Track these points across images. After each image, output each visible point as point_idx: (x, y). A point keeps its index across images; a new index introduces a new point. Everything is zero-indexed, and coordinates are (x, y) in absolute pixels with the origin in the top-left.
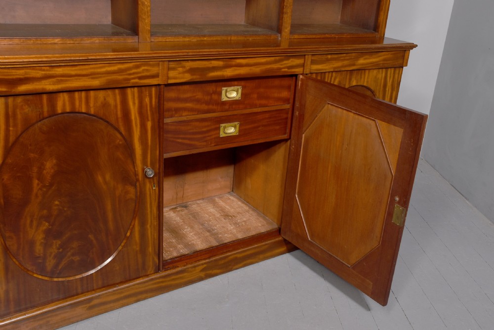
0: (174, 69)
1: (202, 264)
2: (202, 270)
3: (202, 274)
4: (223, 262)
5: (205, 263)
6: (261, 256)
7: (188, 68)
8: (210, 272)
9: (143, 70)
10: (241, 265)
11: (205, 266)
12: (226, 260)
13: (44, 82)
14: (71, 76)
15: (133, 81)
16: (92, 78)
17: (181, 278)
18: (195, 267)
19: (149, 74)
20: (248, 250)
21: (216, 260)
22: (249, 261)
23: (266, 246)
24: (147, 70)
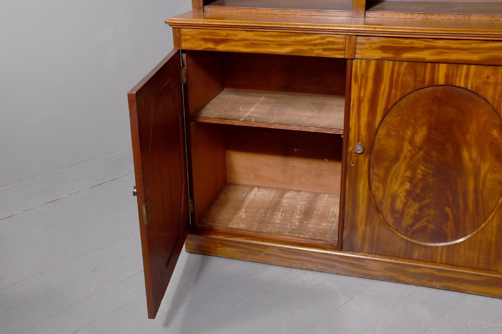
1: (387, 263)
2: (386, 269)
5: (389, 263)
7: (378, 45)
10: (439, 284)
11: (391, 265)
15: (317, 52)
19: (334, 47)
20: (452, 271)
21: (403, 264)
22: (451, 285)
23: (479, 279)
24: (333, 43)
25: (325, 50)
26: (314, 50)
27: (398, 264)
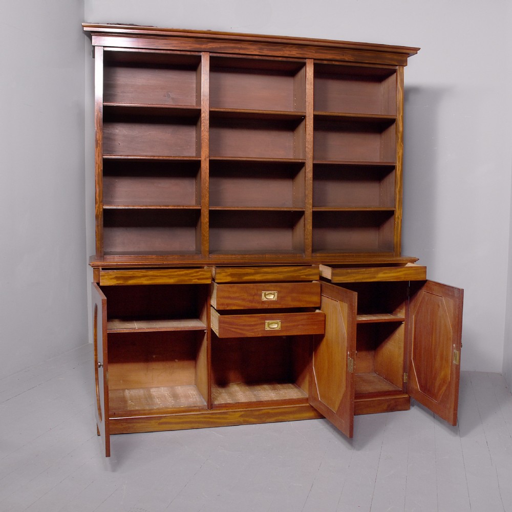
0: (219, 273)
1: (241, 411)
2: (241, 416)
3: (241, 420)
4: (257, 413)
5: (242, 411)
6: (291, 416)
7: (229, 273)
8: (247, 419)
9: (201, 274)
10: (273, 419)
11: (243, 413)
12: (261, 412)
13: (142, 279)
14: (158, 276)
15: (194, 281)
16: (170, 278)
17: (224, 418)
18: (234, 412)
19: (204, 277)
20: (279, 408)
21: (251, 410)
22: (280, 418)
23: (295, 409)
24: (203, 275)
25: (198, 279)
26: (192, 280)
27: (248, 410)
